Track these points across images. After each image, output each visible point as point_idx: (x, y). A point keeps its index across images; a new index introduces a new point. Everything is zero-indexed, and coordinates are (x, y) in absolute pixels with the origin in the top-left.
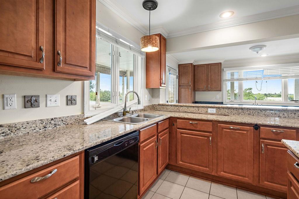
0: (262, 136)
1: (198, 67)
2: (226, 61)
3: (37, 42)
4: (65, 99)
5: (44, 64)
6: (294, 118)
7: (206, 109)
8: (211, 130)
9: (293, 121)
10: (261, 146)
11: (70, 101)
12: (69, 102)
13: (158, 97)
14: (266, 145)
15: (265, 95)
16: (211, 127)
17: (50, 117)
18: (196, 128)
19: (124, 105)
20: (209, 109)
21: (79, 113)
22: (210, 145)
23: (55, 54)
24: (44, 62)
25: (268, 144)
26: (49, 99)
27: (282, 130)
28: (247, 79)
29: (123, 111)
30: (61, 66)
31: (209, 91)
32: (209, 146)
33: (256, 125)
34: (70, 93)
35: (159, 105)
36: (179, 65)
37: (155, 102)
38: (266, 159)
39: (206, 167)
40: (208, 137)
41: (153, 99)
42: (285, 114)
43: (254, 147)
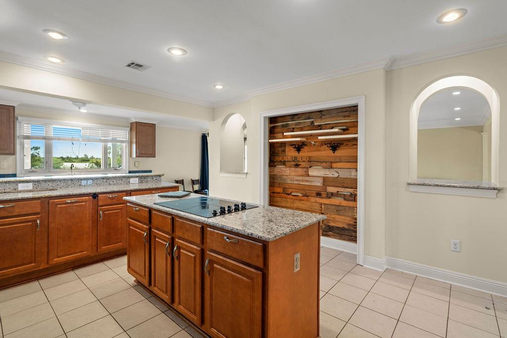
0: (100, 203)
6: (121, 184)
7: (14, 185)
8: (38, 210)
9: (121, 186)
10: (99, 214)
14: (103, 212)
15: (63, 159)
16: (39, 206)
18: (12, 213)
20: (20, 185)
22: (38, 230)
25: (105, 210)
27: (116, 195)
28: (59, 139)
32: (35, 232)
33: (95, 194)
38: (103, 226)
39: (31, 263)
40: (35, 221)
42: (115, 181)
43: (92, 217)
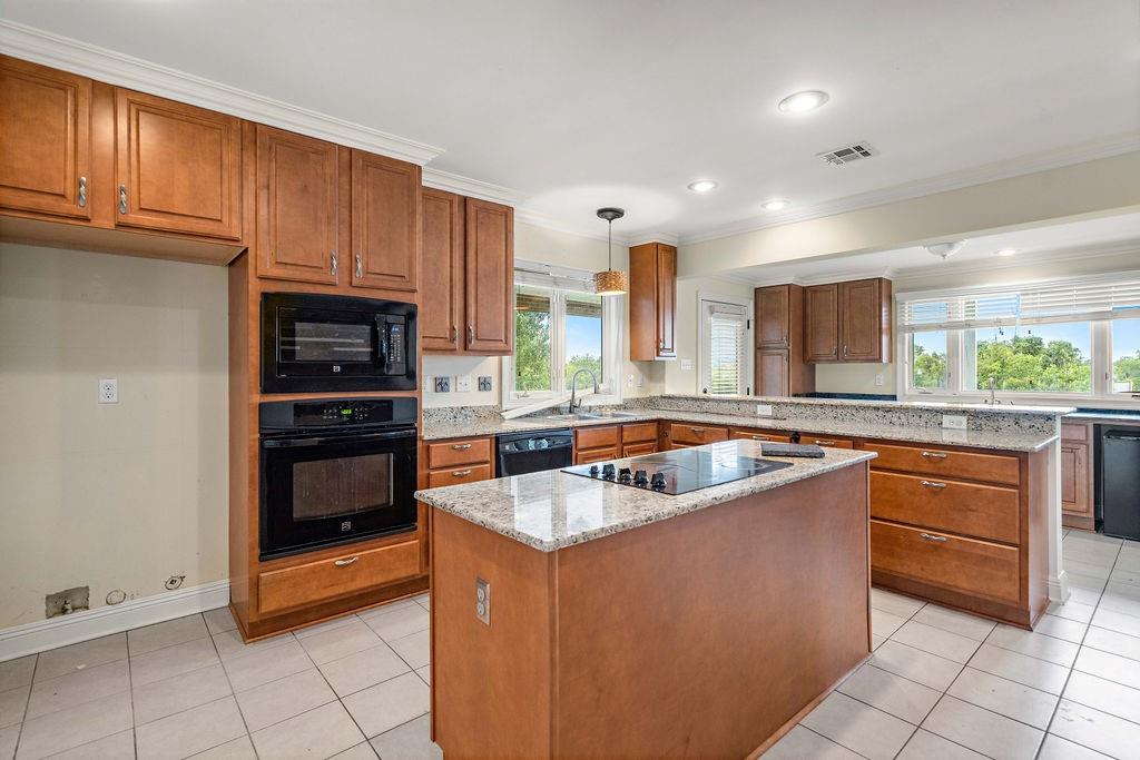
1: (815, 291)
2: (901, 272)
3: (451, 323)
4: (477, 381)
5: (458, 344)
11: (484, 384)
12: (482, 386)
13: (662, 378)
17: (460, 406)
19: (571, 395)
21: (495, 403)
23: (466, 330)
24: (457, 342)
26: (459, 381)
29: (568, 405)
30: (473, 344)
31: (847, 361)
34: (484, 374)
35: (662, 397)
36: (756, 289)
37: (655, 391)
41: (652, 384)
